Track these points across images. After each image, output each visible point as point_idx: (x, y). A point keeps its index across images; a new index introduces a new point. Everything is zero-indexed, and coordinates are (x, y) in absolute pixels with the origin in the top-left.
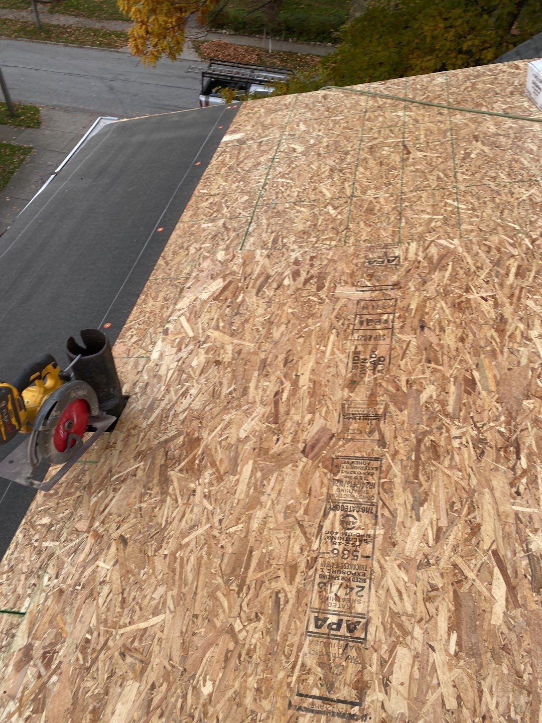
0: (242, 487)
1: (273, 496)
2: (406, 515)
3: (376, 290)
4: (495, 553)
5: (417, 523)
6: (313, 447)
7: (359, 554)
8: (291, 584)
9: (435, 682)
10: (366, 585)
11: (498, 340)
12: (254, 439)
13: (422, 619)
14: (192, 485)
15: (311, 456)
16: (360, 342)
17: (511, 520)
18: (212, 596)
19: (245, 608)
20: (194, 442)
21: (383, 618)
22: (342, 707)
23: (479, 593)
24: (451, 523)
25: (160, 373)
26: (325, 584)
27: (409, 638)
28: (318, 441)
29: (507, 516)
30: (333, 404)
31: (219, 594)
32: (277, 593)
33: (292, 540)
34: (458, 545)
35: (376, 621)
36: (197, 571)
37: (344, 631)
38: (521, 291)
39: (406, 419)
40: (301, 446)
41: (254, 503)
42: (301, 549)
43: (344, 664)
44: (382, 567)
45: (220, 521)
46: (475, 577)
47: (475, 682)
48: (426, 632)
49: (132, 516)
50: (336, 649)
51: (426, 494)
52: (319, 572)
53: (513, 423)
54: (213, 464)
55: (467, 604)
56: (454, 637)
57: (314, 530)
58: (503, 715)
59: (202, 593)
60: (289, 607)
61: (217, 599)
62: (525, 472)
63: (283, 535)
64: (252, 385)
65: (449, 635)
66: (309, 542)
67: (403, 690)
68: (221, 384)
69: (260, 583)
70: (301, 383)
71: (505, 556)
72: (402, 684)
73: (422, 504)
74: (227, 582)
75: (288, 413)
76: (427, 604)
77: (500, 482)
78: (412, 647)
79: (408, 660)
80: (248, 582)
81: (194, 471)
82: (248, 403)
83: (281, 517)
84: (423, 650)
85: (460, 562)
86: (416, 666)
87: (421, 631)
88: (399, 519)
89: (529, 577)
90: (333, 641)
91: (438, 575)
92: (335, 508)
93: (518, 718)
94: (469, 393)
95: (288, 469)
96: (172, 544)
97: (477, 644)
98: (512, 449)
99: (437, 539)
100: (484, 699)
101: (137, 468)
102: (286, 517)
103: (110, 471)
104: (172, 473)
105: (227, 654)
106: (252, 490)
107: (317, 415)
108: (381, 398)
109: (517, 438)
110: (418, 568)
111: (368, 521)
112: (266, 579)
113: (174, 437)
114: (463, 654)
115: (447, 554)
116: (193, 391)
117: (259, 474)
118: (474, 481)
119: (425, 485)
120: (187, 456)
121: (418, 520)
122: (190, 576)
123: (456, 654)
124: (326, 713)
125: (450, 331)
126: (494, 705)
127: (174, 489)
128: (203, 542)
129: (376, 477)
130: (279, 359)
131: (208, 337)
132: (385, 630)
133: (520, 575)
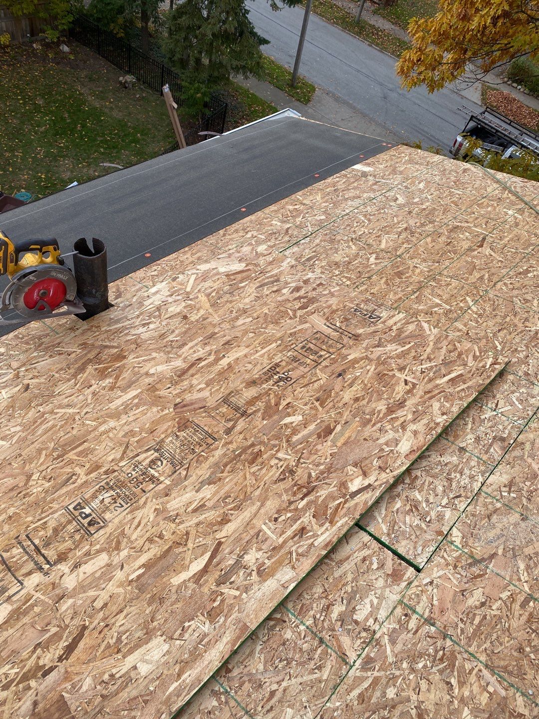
0: (119, 402)
1: (131, 419)
2: (194, 483)
3: (338, 332)
4: (220, 544)
5: (194, 492)
6: (185, 406)
7: (141, 487)
8: (86, 475)
9: (103, 586)
10: (126, 506)
11: (381, 415)
12: (156, 378)
13: (135, 548)
14: (93, 382)
15: (177, 410)
16: (288, 360)
17: (252, 532)
18: (39, 451)
19: (49, 470)
20: (121, 357)
21: (115, 531)
22: (41, 559)
23: (183, 559)
24: (214, 507)
25: (145, 303)
26: (104, 489)
27: (116, 552)
28: (192, 404)
29: (252, 528)
30: (226, 388)
31: (44, 452)
32: (74, 475)
33: (114, 451)
34: (203, 523)
35: (108, 530)
36: (46, 431)
37: (86, 522)
38: (439, 393)
39: (260, 427)
40: (178, 400)
41: (116, 415)
42: (113, 460)
43: (67, 539)
44: (145, 503)
45: (87, 413)
46: (191, 549)
47: (124, 603)
48: (129, 556)
49: (45, 377)
50: (71, 528)
51: (220, 479)
52: (108, 480)
53: (326, 475)
54: (117, 378)
55: (170, 559)
56: (141, 571)
57: (131, 455)
58: (119, 633)
59: (37, 445)
60: (73, 486)
61: (40, 454)
62: (296, 509)
63: (111, 445)
64: (190, 344)
65: (140, 568)
66: (122, 458)
67: (82, 576)
68: (173, 331)
69: (71, 462)
70: (221, 362)
71: (224, 550)
72: (85, 573)
73: (209, 484)
74: (54, 449)
75: (192, 376)
76: (147, 542)
77: (272, 505)
78: (112, 558)
79: (102, 564)
80: (65, 457)
81: (102, 374)
82: (176, 354)
83: (122, 433)
84: (115, 565)
85: (193, 532)
86: (102, 570)
87: (126, 554)
88: (186, 483)
89: (223, 572)
90: (74, 523)
91: (172, 531)
92: (157, 451)
93: (125, 641)
94: (319, 436)
95: (155, 409)
96: (49, 408)
97: (149, 585)
98: (305, 490)
99: (195, 511)
100: (118, 616)
101: (74, 352)
102: (124, 436)
103: (59, 344)
104: (90, 367)
105: (14, 487)
106: (122, 407)
107: (209, 388)
108: (260, 404)
109: (316, 486)
110: (164, 519)
111: (167, 471)
112: (76, 463)
113: (113, 347)
114: (135, 584)
115: (191, 523)
116: (152, 326)
117: (136, 401)
118: (257, 493)
119: (225, 474)
120: (108, 363)
121: (197, 491)
122: (40, 432)
123: (132, 581)
124: (31, 557)
125: (356, 389)
126: (120, 624)
127: (81, 378)
128: (66, 417)
129: (201, 449)
130: (224, 339)
131: (197, 297)
132: (107, 539)
133: (219, 567)
